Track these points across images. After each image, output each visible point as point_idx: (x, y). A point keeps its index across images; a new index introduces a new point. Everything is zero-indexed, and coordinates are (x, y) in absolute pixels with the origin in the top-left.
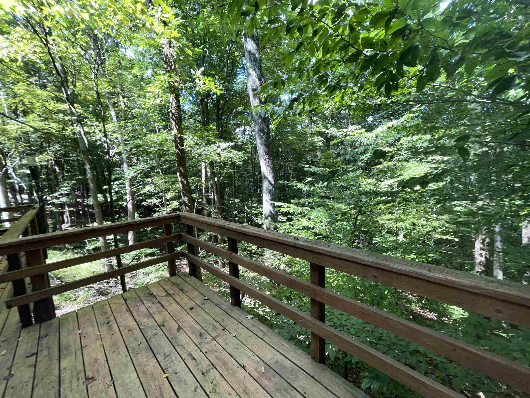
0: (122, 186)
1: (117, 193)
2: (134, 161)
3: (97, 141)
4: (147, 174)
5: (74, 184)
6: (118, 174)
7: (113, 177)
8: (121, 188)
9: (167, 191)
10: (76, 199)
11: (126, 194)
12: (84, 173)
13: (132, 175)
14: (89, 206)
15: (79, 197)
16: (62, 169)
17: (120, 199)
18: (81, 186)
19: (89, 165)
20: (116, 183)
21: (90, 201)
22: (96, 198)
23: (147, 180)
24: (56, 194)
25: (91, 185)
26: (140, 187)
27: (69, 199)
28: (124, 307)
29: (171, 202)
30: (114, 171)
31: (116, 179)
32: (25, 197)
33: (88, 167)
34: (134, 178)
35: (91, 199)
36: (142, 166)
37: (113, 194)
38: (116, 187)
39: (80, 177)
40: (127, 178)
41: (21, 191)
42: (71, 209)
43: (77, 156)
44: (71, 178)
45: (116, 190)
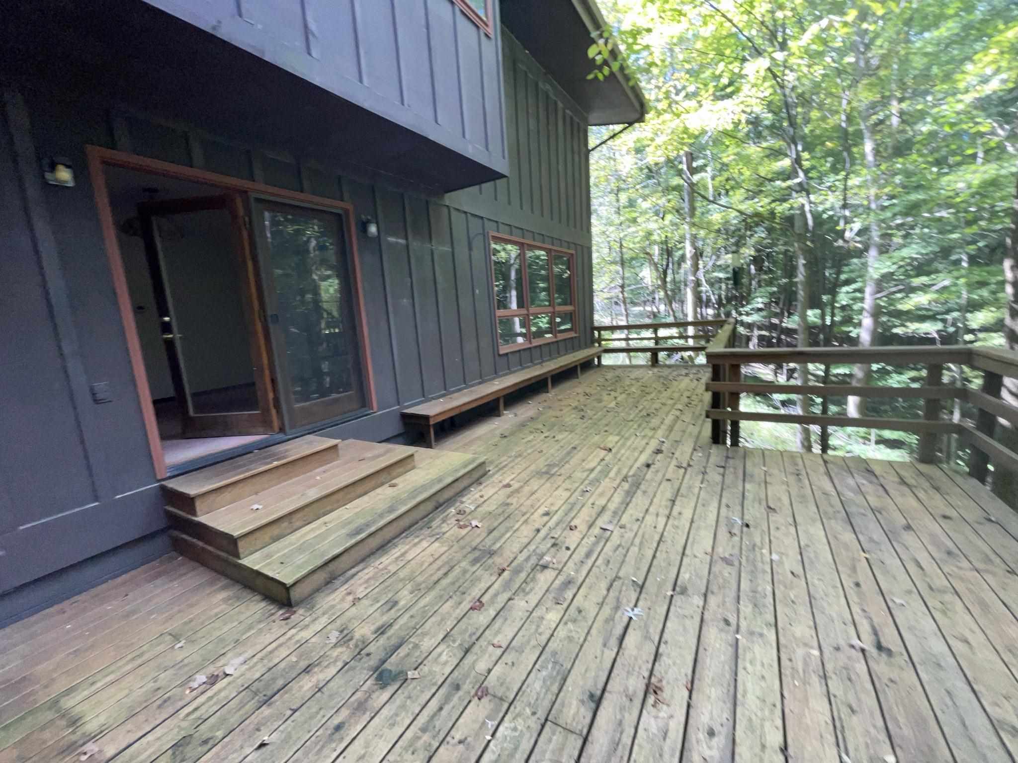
0: (858, 295)
1: (843, 308)
2: (898, 240)
3: (824, 212)
4: (922, 268)
5: (772, 294)
6: (852, 271)
7: (843, 277)
8: (854, 299)
9: (974, 306)
10: (770, 317)
11: (861, 311)
12: (791, 272)
13: (885, 270)
14: (790, 332)
15: (776, 315)
16: (760, 269)
17: (848, 321)
18: (782, 297)
19: (805, 259)
20: (845, 289)
21: (791, 322)
22: (804, 317)
23: (917, 281)
24: (748, 308)
25: (801, 293)
26: (899, 295)
27: (763, 317)
28: (822, 469)
29: (981, 335)
30: (847, 265)
31: (848, 282)
32: (710, 311)
33: (802, 261)
34: (887, 277)
35: (796, 318)
36: (913, 251)
37: (836, 311)
38: (844, 296)
39: (784, 280)
40: (871, 278)
41: (708, 304)
42: (764, 333)
43: (785, 244)
44: (770, 283)
45: (844, 303)
